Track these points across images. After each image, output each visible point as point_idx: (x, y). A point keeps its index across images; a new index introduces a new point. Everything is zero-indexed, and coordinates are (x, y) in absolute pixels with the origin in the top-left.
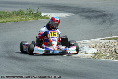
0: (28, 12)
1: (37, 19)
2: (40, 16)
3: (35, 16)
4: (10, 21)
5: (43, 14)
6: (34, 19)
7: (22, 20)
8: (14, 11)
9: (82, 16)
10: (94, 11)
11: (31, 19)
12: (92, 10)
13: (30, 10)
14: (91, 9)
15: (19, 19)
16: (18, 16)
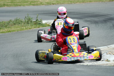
0: (27, 21)
1: (39, 27)
2: (41, 24)
3: (35, 24)
4: (9, 31)
5: (44, 22)
6: (35, 27)
7: (22, 29)
8: (10, 20)
9: (87, 21)
10: (98, 15)
11: (32, 27)
12: (96, 14)
13: (28, 18)
14: (94, 13)
15: (18, 28)
16: (16, 26)
